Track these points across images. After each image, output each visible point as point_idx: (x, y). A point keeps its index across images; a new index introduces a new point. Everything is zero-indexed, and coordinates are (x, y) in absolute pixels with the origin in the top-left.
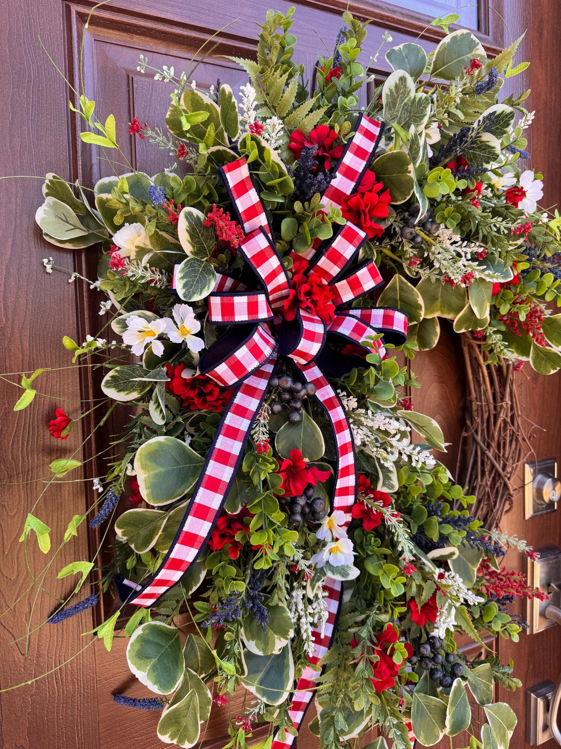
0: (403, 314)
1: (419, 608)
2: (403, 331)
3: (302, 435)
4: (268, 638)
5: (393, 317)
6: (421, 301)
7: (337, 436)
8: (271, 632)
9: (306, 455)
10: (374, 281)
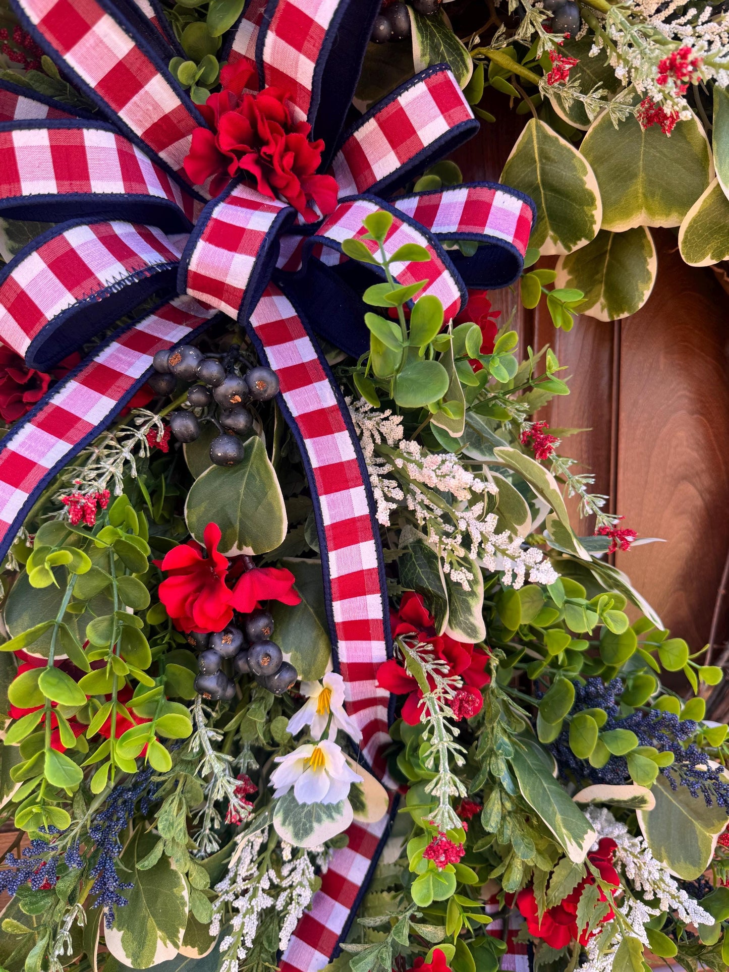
0: (519, 197)
1: (540, 913)
2: (510, 239)
3: (242, 491)
4: (146, 934)
5: (489, 205)
6: (591, 183)
7: (323, 499)
8: (151, 922)
9: (248, 540)
10: (445, 117)
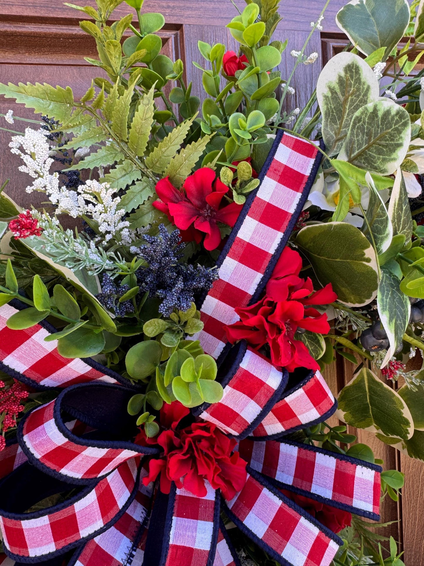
0: (373, 469)
10: (317, 409)
